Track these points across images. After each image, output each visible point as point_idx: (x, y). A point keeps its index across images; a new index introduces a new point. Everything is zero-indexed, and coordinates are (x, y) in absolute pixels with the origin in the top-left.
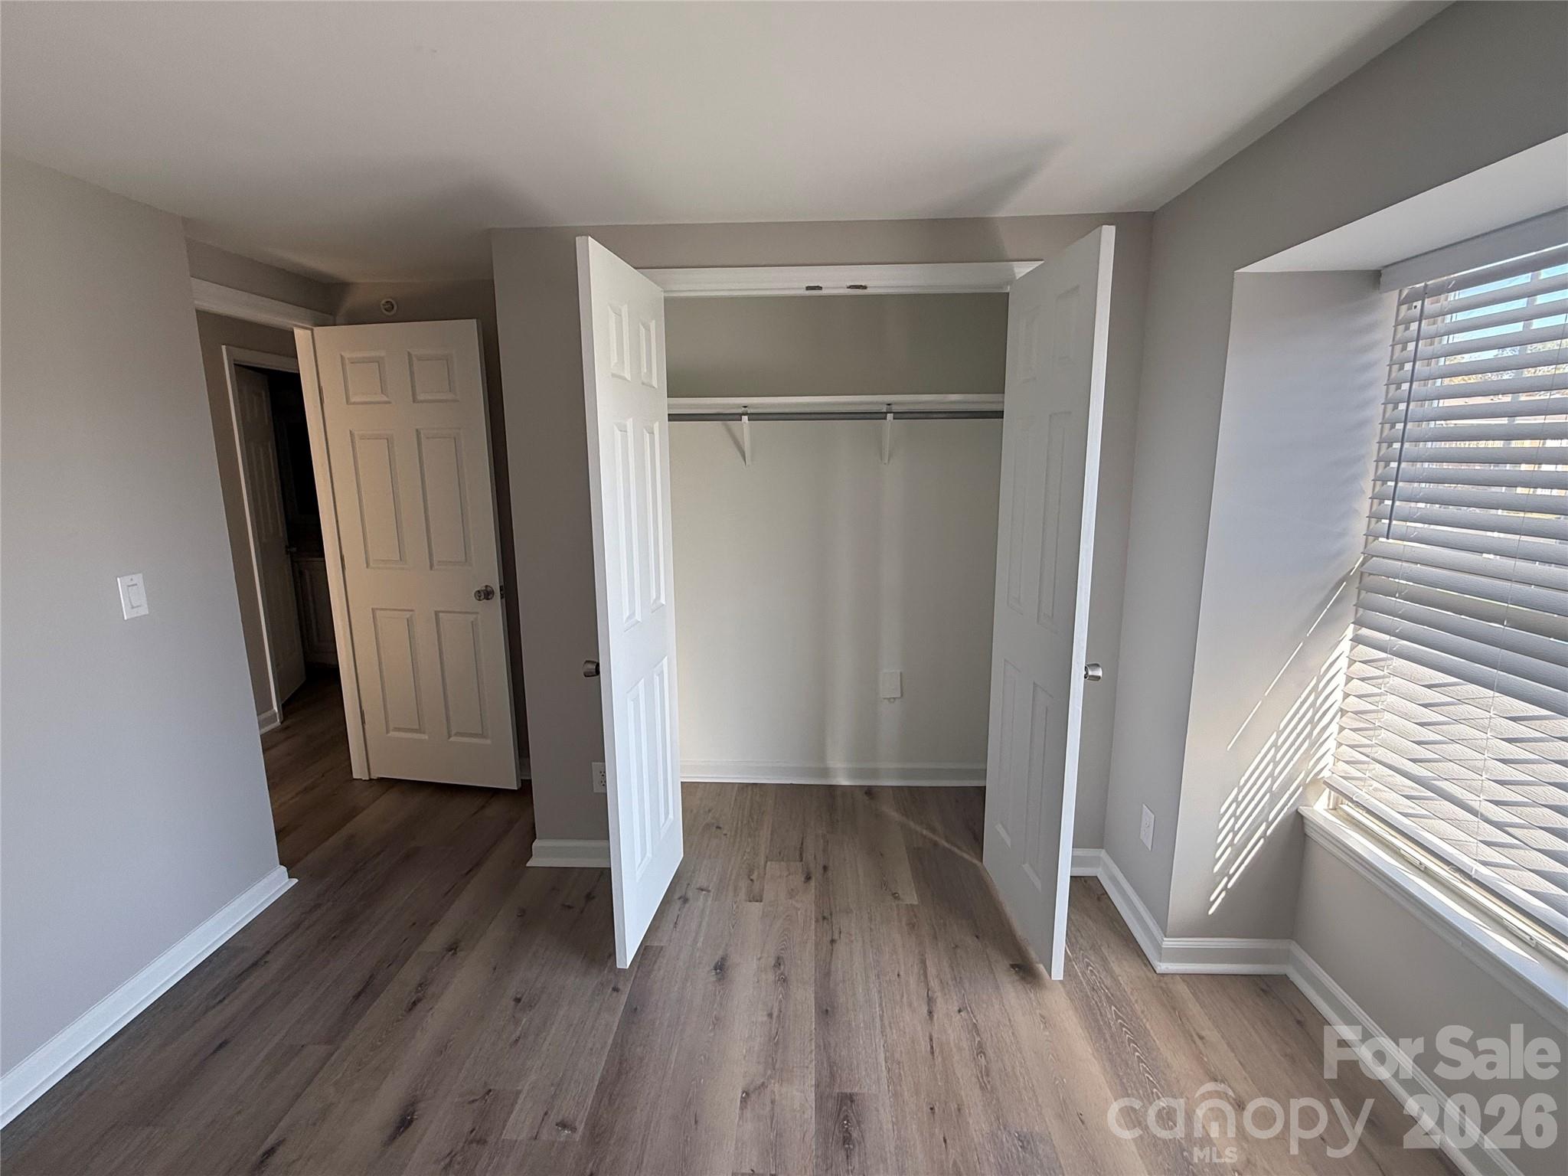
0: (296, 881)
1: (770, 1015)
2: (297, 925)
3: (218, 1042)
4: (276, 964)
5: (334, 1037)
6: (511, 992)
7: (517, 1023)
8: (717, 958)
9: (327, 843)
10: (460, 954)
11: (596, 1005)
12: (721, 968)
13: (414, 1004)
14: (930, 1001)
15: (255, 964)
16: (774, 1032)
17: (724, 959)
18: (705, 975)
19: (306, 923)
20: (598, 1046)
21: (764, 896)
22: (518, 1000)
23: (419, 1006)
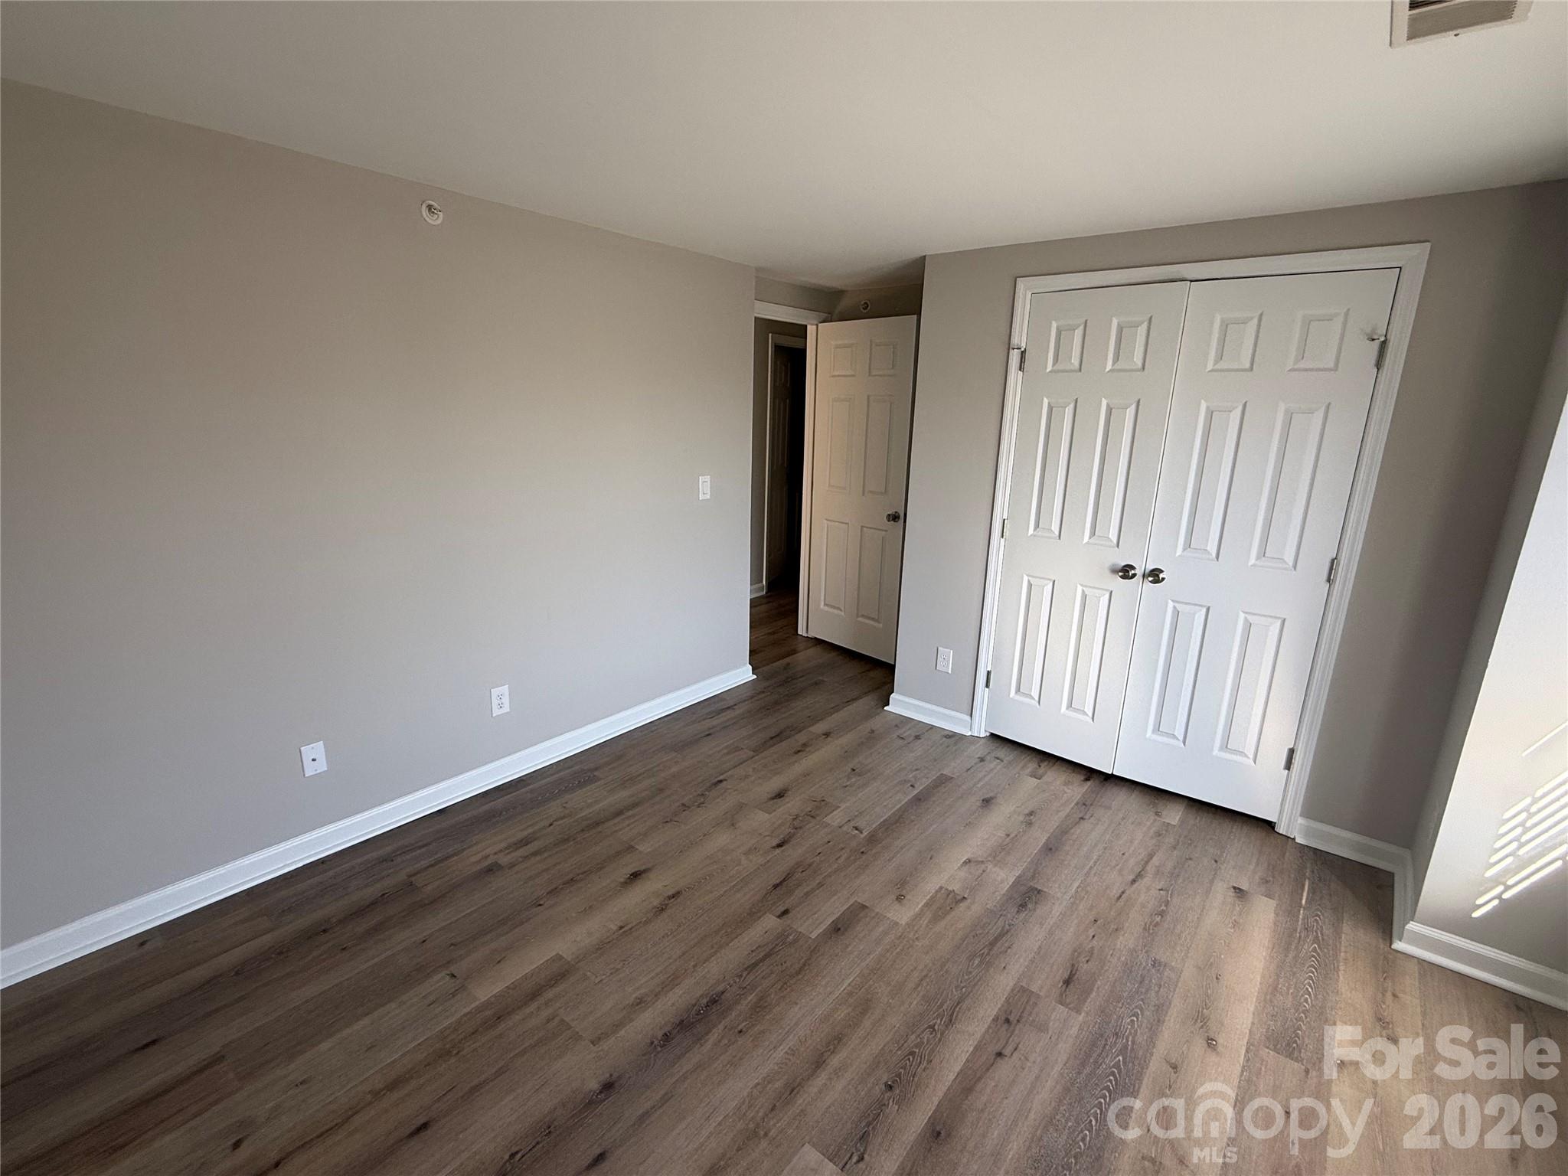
0: (755, 677)
1: (1008, 835)
2: (752, 697)
3: (707, 733)
4: (738, 711)
5: (757, 750)
6: (851, 766)
7: (849, 778)
8: (988, 796)
9: (774, 664)
10: (829, 739)
11: (897, 789)
12: (987, 802)
13: (799, 751)
14: (1139, 876)
15: (729, 708)
16: (1005, 843)
17: (992, 798)
18: (974, 801)
19: (756, 698)
20: (890, 806)
21: (1043, 778)
22: (854, 770)
23: (800, 753)
